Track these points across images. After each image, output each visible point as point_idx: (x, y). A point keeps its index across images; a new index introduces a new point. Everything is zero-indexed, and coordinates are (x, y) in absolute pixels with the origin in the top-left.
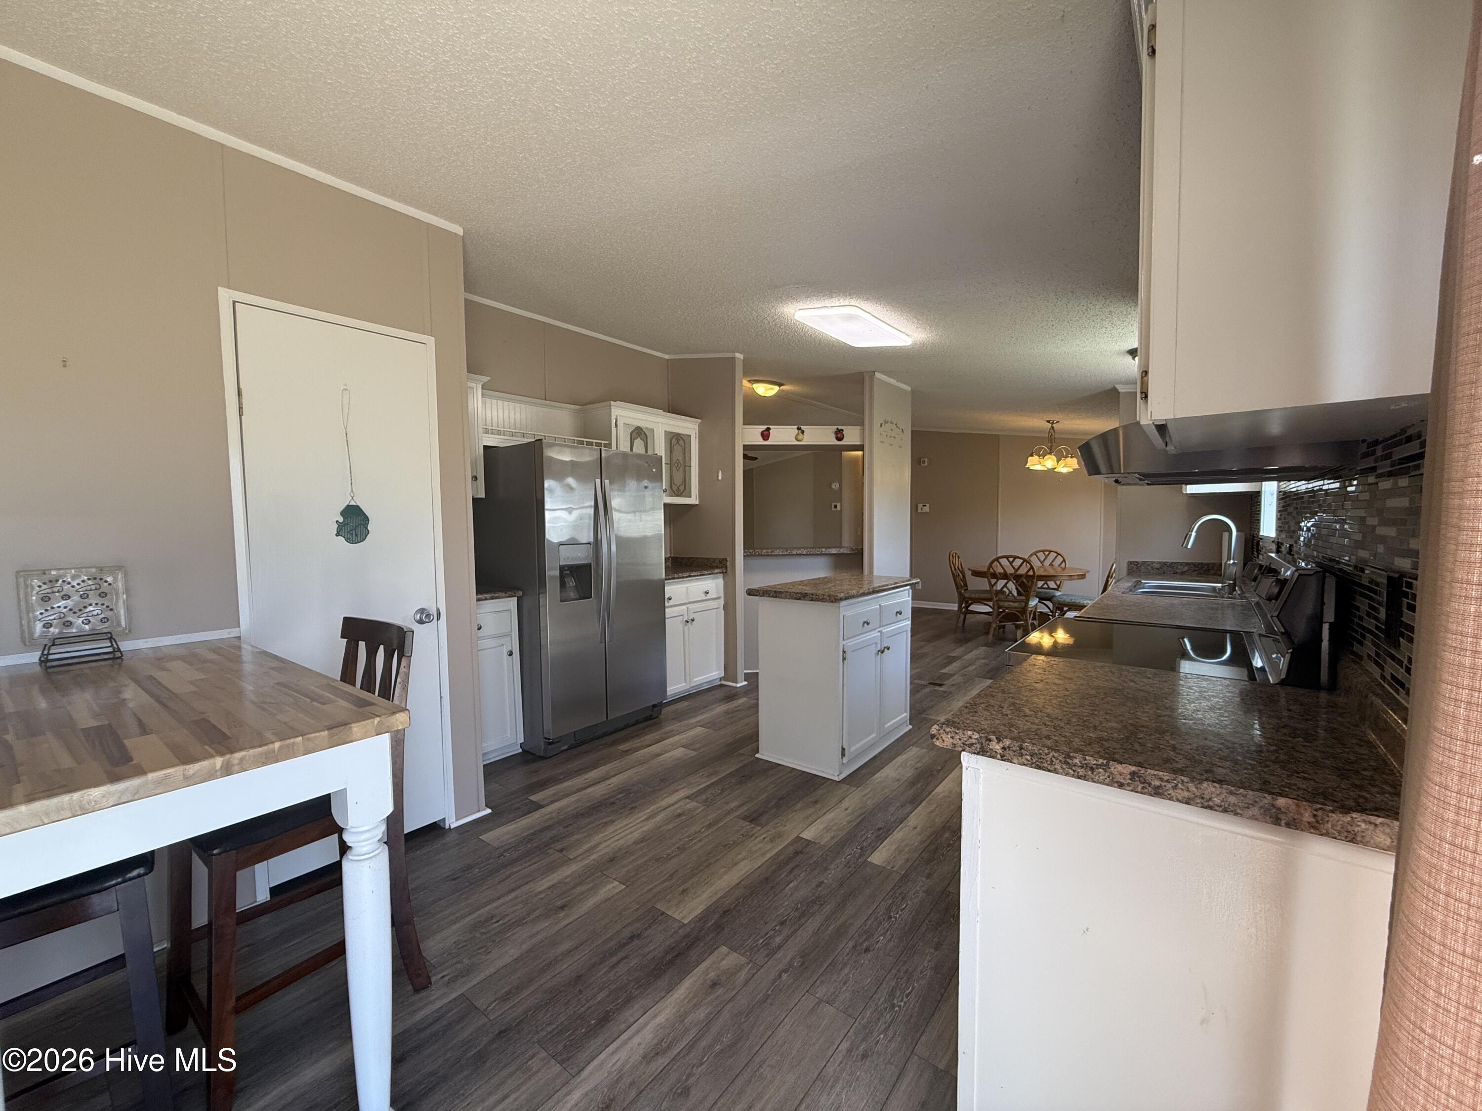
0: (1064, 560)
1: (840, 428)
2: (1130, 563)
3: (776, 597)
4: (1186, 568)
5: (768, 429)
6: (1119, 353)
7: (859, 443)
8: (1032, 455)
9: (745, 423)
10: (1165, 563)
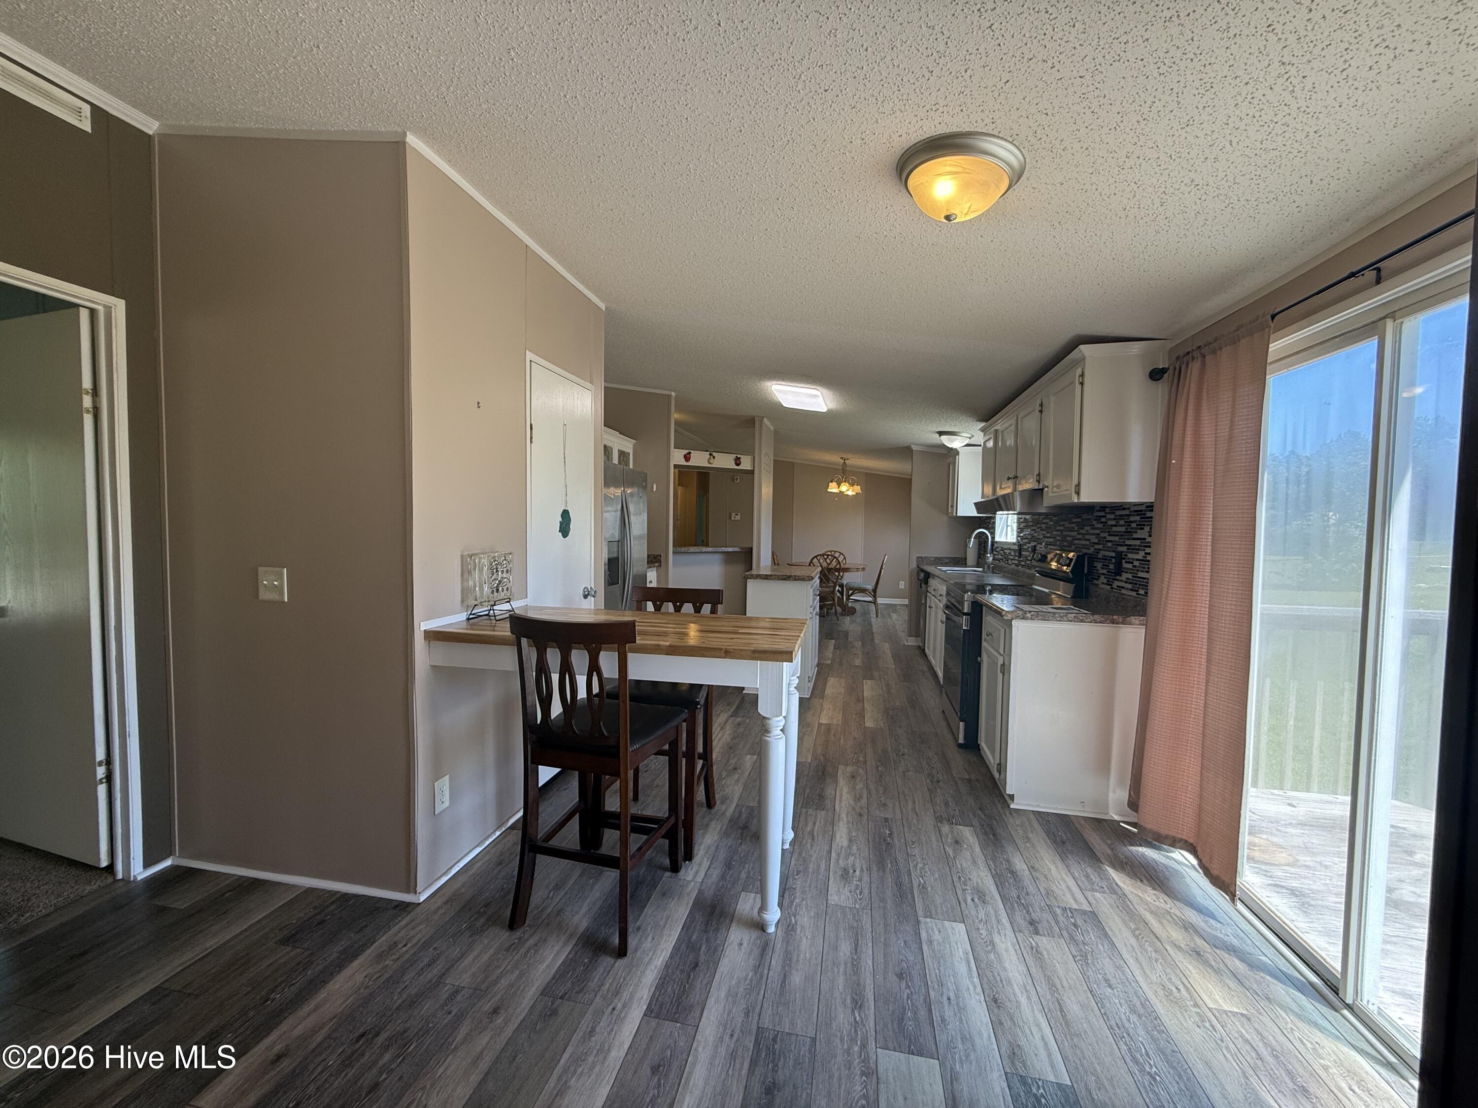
0: (845, 558)
1: (739, 456)
2: (918, 557)
3: (767, 579)
4: (948, 560)
5: (689, 453)
6: (933, 432)
7: (750, 469)
8: (832, 482)
9: (675, 448)
10: (937, 558)
